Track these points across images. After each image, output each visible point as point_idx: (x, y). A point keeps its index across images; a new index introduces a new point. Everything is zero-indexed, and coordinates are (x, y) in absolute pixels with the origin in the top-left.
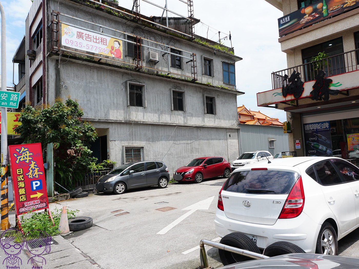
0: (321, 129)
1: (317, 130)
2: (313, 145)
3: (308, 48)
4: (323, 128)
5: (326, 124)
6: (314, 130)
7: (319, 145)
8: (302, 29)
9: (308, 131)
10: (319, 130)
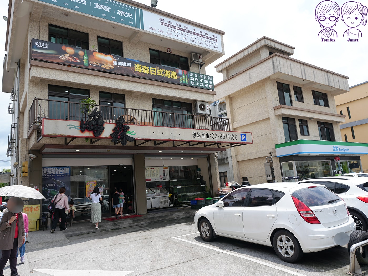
0: (61, 174)
1: (56, 175)
2: (50, 192)
3: (56, 85)
4: (63, 173)
5: (66, 170)
6: (52, 175)
7: (56, 192)
8: (61, 65)
9: (46, 176)
10: (59, 175)
